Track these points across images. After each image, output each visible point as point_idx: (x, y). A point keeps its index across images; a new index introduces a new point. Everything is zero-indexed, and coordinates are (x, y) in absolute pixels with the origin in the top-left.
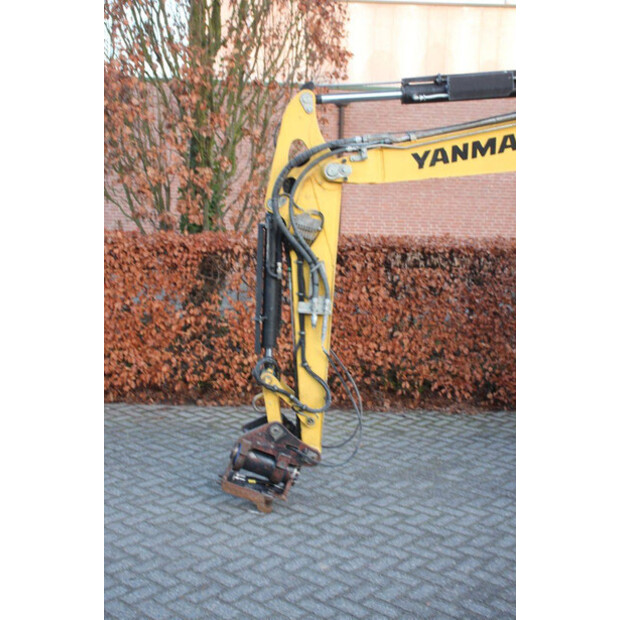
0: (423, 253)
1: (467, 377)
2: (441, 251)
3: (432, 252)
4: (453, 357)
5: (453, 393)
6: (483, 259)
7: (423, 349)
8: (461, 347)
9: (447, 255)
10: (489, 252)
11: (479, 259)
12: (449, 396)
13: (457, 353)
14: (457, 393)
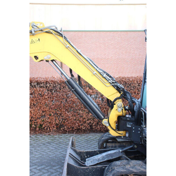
0: (37, 82)
1: (54, 123)
2: (43, 82)
3: (40, 82)
4: (48, 116)
5: (49, 128)
6: (57, 84)
7: (38, 114)
8: (51, 113)
9: (45, 83)
10: (58, 82)
11: (56, 84)
12: (49, 129)
13: (50, 115)
14: (51, 128)
